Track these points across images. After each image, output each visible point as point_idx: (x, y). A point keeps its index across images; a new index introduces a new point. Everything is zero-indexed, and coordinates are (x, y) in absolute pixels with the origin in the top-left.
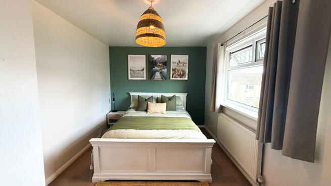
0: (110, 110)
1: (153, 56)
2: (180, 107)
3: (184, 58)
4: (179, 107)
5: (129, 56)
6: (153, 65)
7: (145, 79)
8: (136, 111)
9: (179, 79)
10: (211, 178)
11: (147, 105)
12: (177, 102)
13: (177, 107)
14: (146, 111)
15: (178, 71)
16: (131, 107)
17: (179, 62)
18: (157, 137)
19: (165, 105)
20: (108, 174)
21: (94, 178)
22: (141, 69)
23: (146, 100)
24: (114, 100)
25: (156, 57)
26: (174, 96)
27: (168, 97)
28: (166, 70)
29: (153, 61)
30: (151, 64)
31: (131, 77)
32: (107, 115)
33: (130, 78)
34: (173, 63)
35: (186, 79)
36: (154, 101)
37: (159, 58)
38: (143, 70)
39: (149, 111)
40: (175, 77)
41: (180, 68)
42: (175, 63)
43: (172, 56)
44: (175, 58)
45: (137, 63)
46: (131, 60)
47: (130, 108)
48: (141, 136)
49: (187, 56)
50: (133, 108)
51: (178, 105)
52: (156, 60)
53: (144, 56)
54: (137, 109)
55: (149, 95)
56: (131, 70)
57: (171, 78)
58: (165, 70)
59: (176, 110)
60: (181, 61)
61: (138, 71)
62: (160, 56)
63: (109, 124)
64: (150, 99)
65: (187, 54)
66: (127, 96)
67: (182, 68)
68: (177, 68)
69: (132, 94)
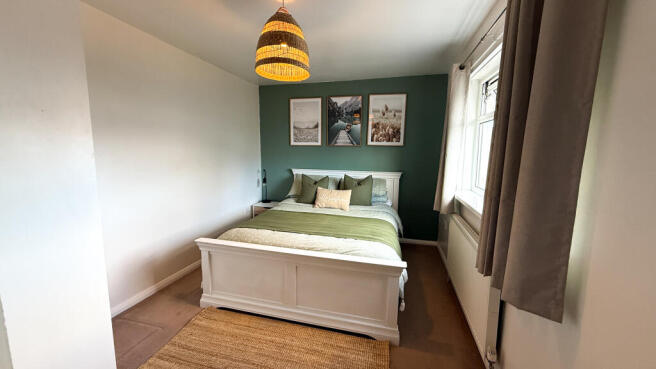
0: (260, 199)
1: (334, 99)
2: (381, 199)
3: (398, 101)
4: (379, 199)
5: (292, 101)
6: (334, 116)
7: (319, 143)
8: (297, 201)
9: (385, 143)
10: (397, 336)
11: (316, 193)
12: (376, 190)
13: (374, 199)
14: (313, 203)
15: (384, 128)
16: (290, 194)
17: (387, 109)
18: (301, 246)
19: (349, 193)
20: (223, 297)
21: (202, 300)
22: (312, 126)
23: (316, 183)
24: (264, 181)
25: (340, 101)
26: (370, 177)
27: (356, 180)
28: (359, 125)
29: (334, 109)
30: (331, 114)
31: (295, 141)
32: (252, 207)
33: (293, 143)
34: (374, 111)
35: (401, 143)
36: (331, 186)
37: (346, 103)
38: (317, 126)
39: (317, 203)
40: (377, 140)
41: (387, 122)
42: (378, 111)
43: (372, 97)
44: (377, 102)
45: (306, 114)
46: (295, 109)
47: (289, 197)
48: (274, 242)
49: (403, 97)
50: (294, 197)
51: (376, 196)
52: (340, 108)
53: (319, 100)
54: (299, 199)
55: (322, 173)
56: (295, 127)
57: (370, 143)
58: (358, 127)
59: (371, 205)
60: (390, 108)
61: (308, 128)
62: (348, 99)
64: (324, 181)
65: (403, 93)
66: (287, 175)
67: (394, 121)
68: (383, 121)
69: (296, 172)
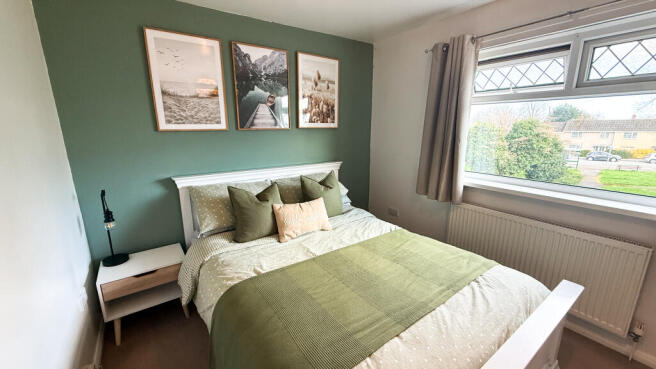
1: (244, 49)
3: (330, 68)
5: (150, 33)
6: (248, 79)
7: (223, 126)
8: (236, 240)
9: (320, 125)
11: (274, 214)
14: (276, 233)
15: (318, 103)
17: (319, 78)
19: (322, 203)
23: (258, 198)
24: (109, 216)
25: (255, 54)
26: (331, 174)
27: (318, 181)
29: (245, 66)
30: (240, 80)
31: (169, 122)
33: (163, 125)
34: (304, 79)
35: (336, 124)
37: (265, 58)
38: (214, 95)
39: (286, 231)
40: (310, 121)
41: (320, 95)
42: (309, 79)
43: (301, 57)
44: (308, 65)
45: (188, 68)
49: (336, 64)
50: (216, 233)
52: (255, 65)
53: (216, 44)
54: (236, 233)
56: (164, 93)
57: (302, 125)
60: (322, 76)
61: (197, 96)
62: (267, 52)
63: (107, 319)
65: (335, 58)
66: (158, 191)
67: (327, 95)
68: (316, 94)
69: (182, 183)
